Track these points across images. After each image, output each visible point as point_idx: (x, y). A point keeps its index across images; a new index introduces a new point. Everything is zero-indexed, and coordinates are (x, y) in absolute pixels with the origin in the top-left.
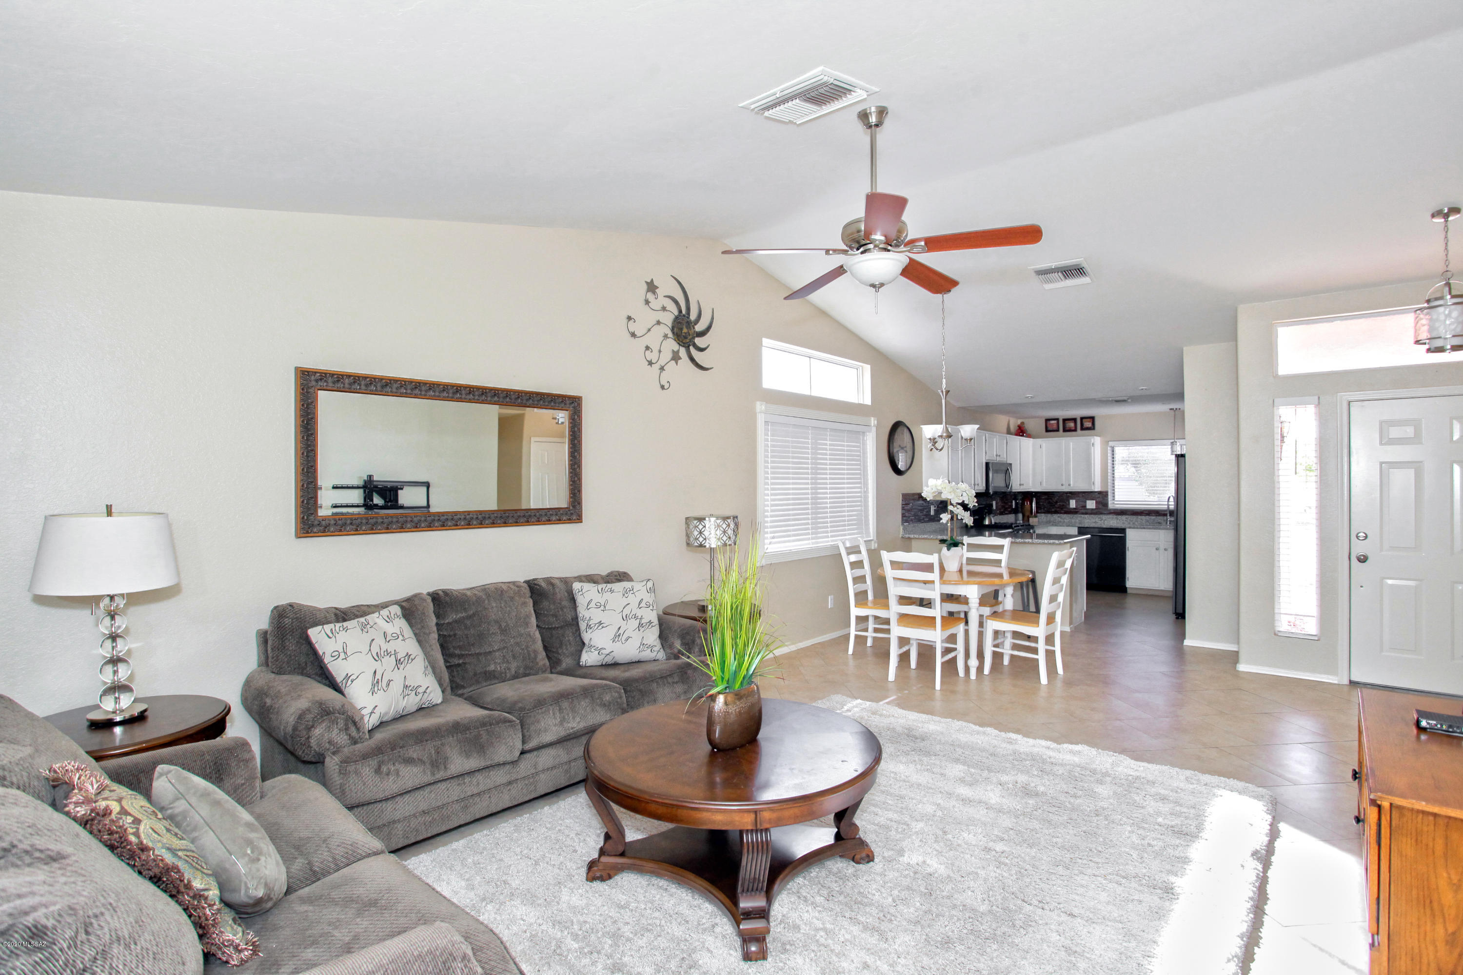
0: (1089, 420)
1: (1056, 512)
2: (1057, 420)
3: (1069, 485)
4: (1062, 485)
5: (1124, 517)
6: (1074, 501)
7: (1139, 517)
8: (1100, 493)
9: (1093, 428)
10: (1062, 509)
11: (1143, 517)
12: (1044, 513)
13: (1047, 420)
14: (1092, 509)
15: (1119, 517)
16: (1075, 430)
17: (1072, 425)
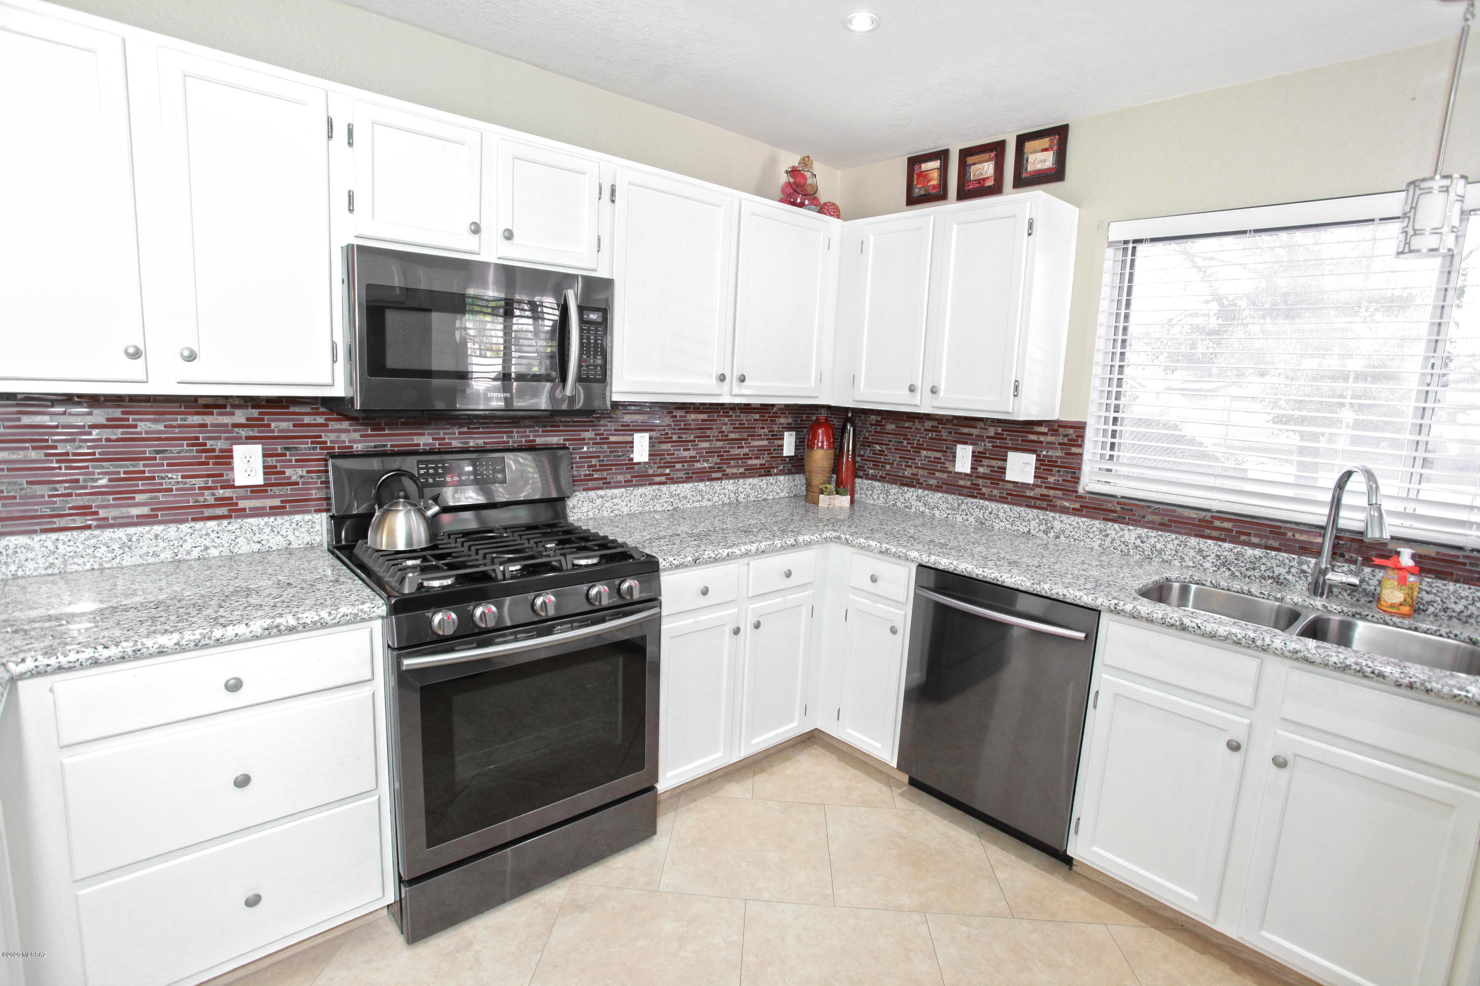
0: (1045, 142)
1: (911, 483)
2: (943, 155)
3: (934, 391)
4: (912, 389)
5: (1131, 534)
6: (969, 449)
7: (1193, 541)
8: (1054, 426)
9: (1056, 174)
10: (932, 472)
11: (1209, 545)
12: (882, 479)
13: (914, 162)
14: (1026, 486)
15: (1113, 529)
16: (996, 189)
17: (985, 169)
